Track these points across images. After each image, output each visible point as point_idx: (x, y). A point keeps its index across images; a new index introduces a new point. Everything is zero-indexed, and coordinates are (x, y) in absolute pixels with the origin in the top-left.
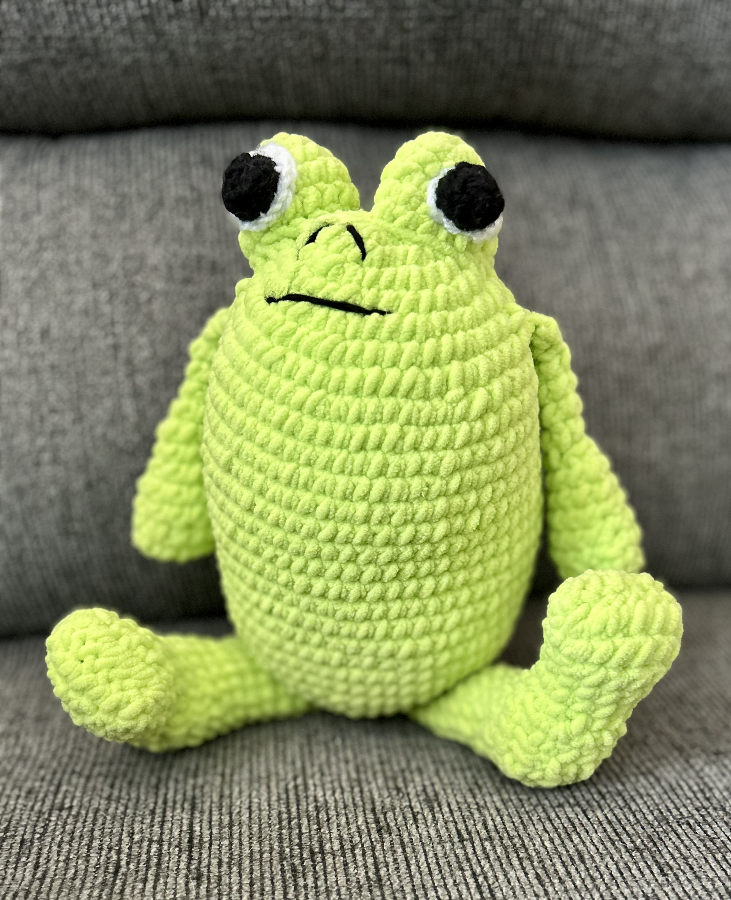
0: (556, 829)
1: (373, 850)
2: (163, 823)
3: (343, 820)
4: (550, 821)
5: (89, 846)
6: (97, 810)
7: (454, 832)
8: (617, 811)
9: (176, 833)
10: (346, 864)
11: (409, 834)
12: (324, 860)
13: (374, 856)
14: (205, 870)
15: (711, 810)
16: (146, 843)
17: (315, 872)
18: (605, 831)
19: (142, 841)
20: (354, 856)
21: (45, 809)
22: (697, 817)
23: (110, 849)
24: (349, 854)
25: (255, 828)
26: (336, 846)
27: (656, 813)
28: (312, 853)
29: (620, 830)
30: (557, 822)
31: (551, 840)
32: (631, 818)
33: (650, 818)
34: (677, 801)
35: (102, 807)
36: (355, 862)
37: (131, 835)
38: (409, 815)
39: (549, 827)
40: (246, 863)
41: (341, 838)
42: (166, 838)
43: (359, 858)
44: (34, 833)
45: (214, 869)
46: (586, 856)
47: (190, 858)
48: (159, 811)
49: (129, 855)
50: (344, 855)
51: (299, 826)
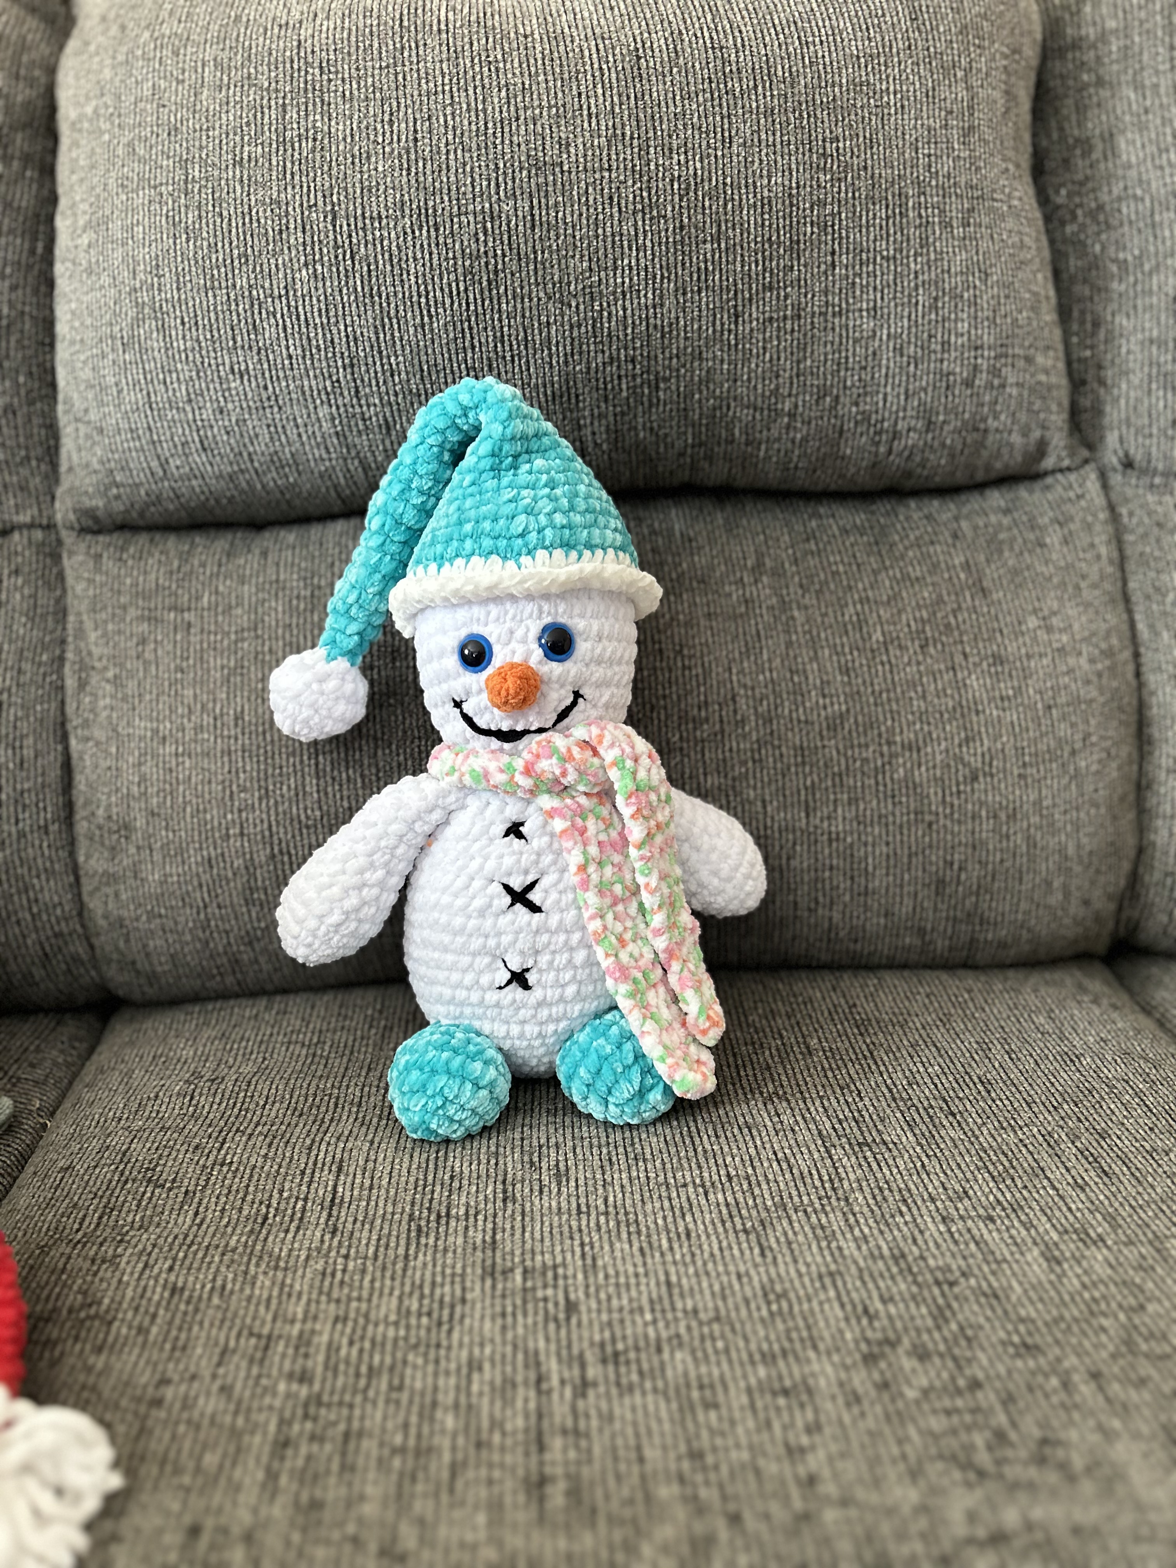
0: (672, 1208)
1: (495, 1216)
2: (311, 1182)
3: (474, 1188)
4: (670, 1199)
5: (243, 1200)
6: (255, 1166)
7: (574, 1205)
8: (739, 1195)
9: (321, 1193)
10: (467, 1228)
11: (532, 1204)
12: (447, 1223)
13: (494, 1223)
14: (340, 1226)
15: (833, 1200)
16: (293, 1200)
17: (438, 1233)
18: (720, 1212)
19: (289, 1198)
20: (476, 1220)
21: (209, 1163)
22: (817, 1206)
23: (261, 1203)
24: (472, 1219)
25: (392, 1192)
26: (462, 1211)
27: (777, 1199)
28: (439, 1216)
29: (735, 1212)
30: (675, 1202)
31: (665, 1218)
32: (751, 1202)
33: (769, 1203)
34: (802, 1189)
35: (259, 1164)
36: (475, 1226)
37: (281, 1192)
38: (536, 1188)
39: (666, 1204)
40: (378, 1222)
41: (468, 1205)
42: (311, 1196)
43: (480, 1223)
44: (197, 1185)
45: (349, 1226)
46: (693, 1235)
47: (330, 1215)
48: (308, 1171)
49: (277, 1209)
50: (467, 1220)
51: (433, 1192)
